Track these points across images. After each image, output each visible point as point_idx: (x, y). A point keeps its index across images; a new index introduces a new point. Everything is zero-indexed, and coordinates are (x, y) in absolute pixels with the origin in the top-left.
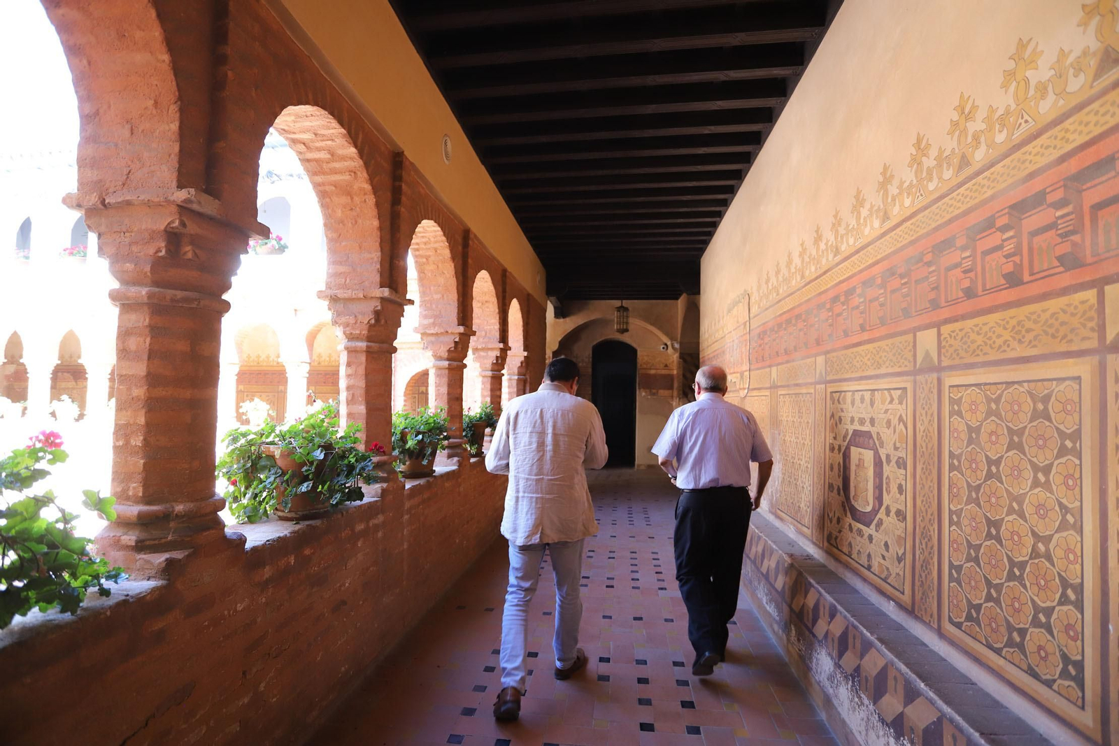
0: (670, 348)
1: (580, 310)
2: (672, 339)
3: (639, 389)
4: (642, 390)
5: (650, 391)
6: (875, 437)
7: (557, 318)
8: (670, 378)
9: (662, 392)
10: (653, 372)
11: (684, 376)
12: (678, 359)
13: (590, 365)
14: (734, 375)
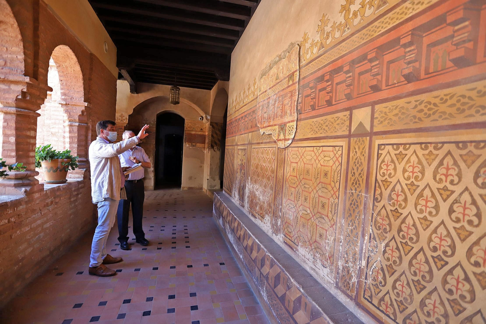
0: (204, 119)
1: (148, 90)
2: (206, 113)
3: (185, 142)
4: (187, 143)
5: (192, 144)
7: (133, 93)
8: (203, 137)
9: (198, 145)
10: (193, 133)
11: (212, 136)
12: (209, 126)
13: (155, 126)
14: (269, 128)
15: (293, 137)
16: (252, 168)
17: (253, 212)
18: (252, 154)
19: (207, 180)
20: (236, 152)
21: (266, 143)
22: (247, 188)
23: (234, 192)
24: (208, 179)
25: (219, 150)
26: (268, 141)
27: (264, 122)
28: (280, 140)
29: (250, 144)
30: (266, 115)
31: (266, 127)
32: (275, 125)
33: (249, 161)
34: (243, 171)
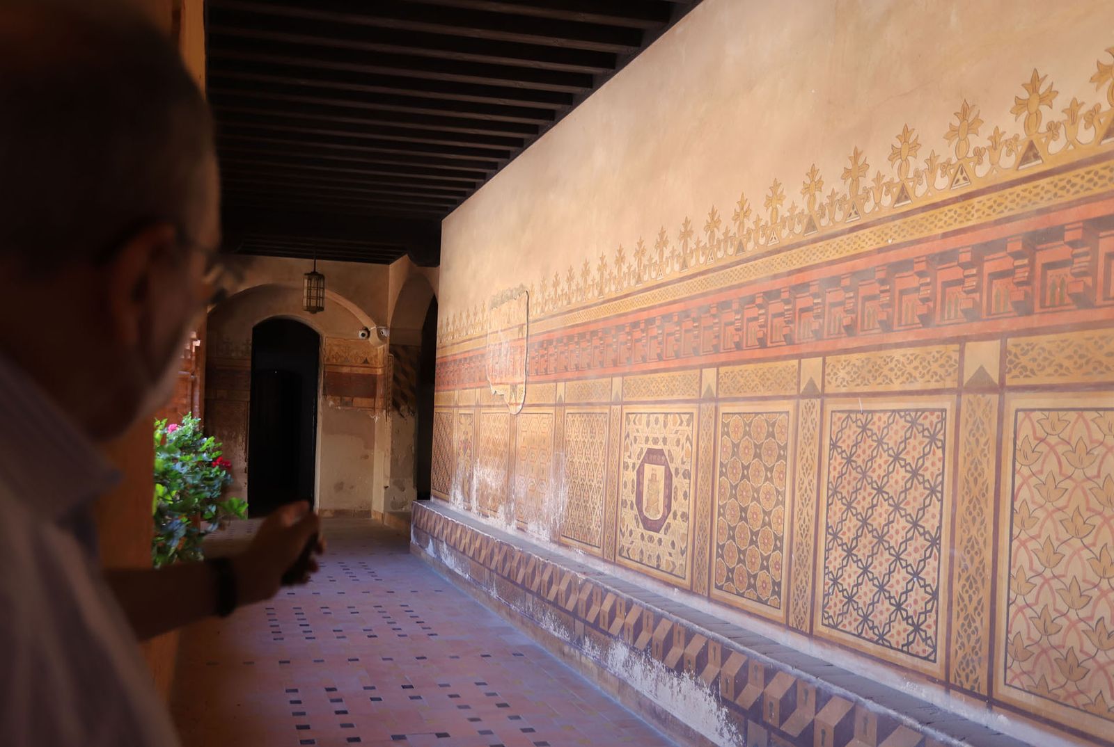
0: (374, 335)
3: (325, 395)
5: (341, 399)
6: (666, 454)
8: (371, 380)
9: (359, 401)
10: (345, 370)
11: (395, 378)
12: (387, 353)
13: (249, 356)
14: (502, 386)
15: (522, 401)
16: (481, 444)
17: (484, 510)
18: (482, 423)
19: (383, 491)
20: (456, 419)
21: (498, 406)
22: (475, 477)
23: (453, 491)
24: (386, 487)
25: (414, 413)
26: (500, 403)
27: (496, 376)
28: (511, 404)
29: (478, 406)
30: (497, 367)
31: (498, 384)
32: (507, 384)
33: (477, 434)
34: (468, 451)
